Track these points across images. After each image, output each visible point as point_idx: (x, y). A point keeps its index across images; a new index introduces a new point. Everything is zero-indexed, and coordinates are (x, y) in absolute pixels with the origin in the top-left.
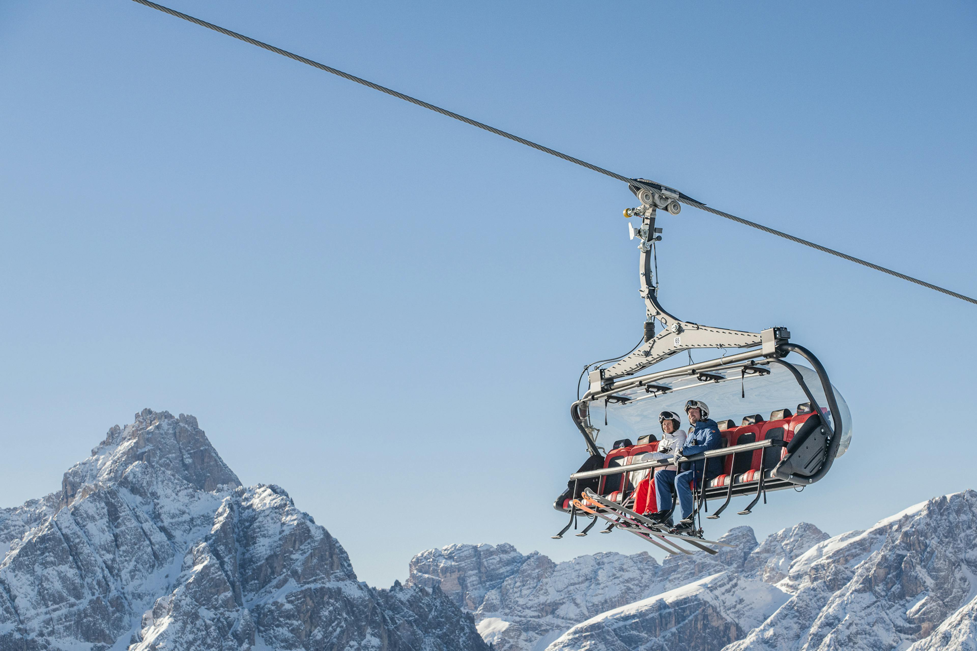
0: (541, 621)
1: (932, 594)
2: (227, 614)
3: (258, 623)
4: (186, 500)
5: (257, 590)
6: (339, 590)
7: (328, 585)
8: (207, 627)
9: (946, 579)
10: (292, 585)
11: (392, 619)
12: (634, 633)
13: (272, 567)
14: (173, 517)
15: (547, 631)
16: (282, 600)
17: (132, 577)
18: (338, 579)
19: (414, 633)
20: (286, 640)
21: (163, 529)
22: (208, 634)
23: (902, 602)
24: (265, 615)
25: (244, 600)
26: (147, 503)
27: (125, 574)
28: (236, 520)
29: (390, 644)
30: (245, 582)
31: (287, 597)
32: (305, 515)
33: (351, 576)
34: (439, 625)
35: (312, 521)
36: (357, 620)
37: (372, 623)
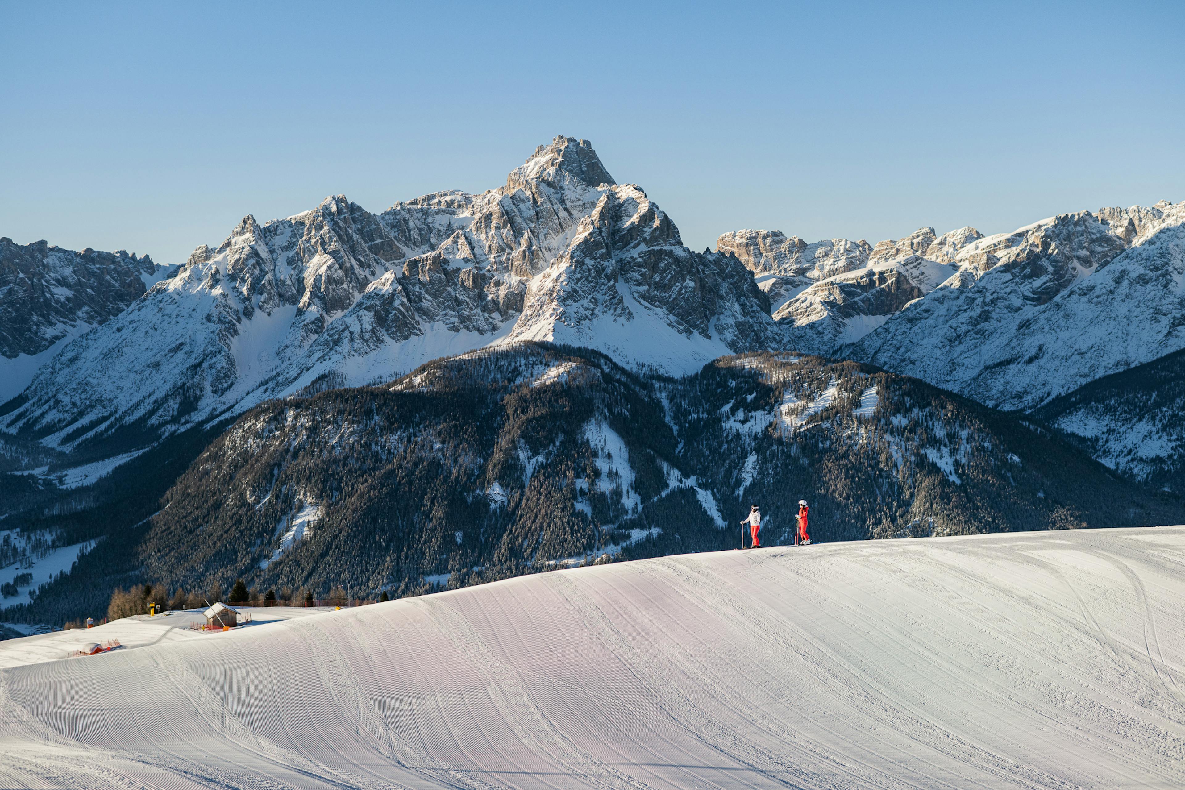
0: (796, 279)
1: (1051, 276)
2: (602, 263)
3: (621, 269)
4: (581, 192)
5: (621, 249)
6: (672, 251)
7: (665, 248)
8: (589, 270)
9: (1062, 268)
10: (643, 247)
11: (703, 271)
12: (853, 289)
13: (631, 236)
14: (573, 202)
15: (799, 285)
16: (636, 255)
17: (546, 238)
18: (671, 245)
19: (716, 280)
20: (637, 281)
21: (566, 209)
22: (590, 275)
23: (1030, 281)
24: (625, 264)
25: (613, 254)
26: (557, 193)
27: (541, 237)
28: (611, 205)
29: (701, 286)
30: (614, 243)
31: (639, 254)
32: (653, 204)
33: (680, 243)
34: (732, 276)
35: (658, 208)
36: (681, 270)
37: (690, 272)
